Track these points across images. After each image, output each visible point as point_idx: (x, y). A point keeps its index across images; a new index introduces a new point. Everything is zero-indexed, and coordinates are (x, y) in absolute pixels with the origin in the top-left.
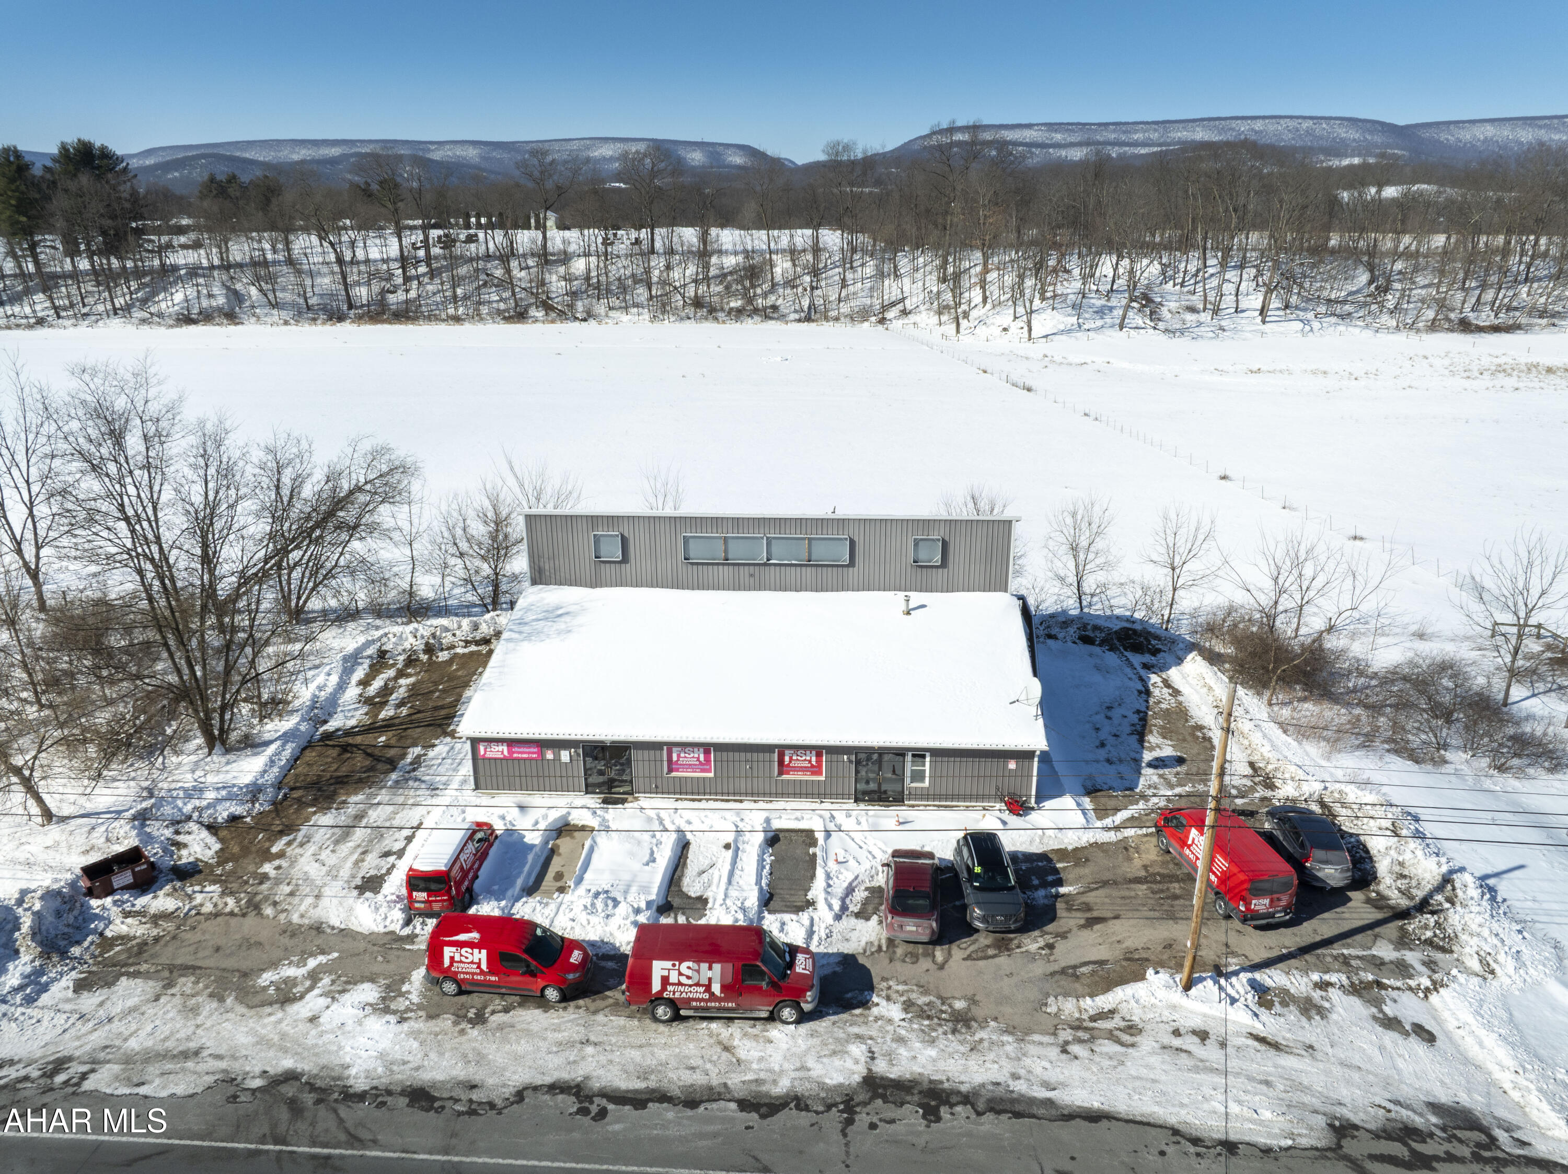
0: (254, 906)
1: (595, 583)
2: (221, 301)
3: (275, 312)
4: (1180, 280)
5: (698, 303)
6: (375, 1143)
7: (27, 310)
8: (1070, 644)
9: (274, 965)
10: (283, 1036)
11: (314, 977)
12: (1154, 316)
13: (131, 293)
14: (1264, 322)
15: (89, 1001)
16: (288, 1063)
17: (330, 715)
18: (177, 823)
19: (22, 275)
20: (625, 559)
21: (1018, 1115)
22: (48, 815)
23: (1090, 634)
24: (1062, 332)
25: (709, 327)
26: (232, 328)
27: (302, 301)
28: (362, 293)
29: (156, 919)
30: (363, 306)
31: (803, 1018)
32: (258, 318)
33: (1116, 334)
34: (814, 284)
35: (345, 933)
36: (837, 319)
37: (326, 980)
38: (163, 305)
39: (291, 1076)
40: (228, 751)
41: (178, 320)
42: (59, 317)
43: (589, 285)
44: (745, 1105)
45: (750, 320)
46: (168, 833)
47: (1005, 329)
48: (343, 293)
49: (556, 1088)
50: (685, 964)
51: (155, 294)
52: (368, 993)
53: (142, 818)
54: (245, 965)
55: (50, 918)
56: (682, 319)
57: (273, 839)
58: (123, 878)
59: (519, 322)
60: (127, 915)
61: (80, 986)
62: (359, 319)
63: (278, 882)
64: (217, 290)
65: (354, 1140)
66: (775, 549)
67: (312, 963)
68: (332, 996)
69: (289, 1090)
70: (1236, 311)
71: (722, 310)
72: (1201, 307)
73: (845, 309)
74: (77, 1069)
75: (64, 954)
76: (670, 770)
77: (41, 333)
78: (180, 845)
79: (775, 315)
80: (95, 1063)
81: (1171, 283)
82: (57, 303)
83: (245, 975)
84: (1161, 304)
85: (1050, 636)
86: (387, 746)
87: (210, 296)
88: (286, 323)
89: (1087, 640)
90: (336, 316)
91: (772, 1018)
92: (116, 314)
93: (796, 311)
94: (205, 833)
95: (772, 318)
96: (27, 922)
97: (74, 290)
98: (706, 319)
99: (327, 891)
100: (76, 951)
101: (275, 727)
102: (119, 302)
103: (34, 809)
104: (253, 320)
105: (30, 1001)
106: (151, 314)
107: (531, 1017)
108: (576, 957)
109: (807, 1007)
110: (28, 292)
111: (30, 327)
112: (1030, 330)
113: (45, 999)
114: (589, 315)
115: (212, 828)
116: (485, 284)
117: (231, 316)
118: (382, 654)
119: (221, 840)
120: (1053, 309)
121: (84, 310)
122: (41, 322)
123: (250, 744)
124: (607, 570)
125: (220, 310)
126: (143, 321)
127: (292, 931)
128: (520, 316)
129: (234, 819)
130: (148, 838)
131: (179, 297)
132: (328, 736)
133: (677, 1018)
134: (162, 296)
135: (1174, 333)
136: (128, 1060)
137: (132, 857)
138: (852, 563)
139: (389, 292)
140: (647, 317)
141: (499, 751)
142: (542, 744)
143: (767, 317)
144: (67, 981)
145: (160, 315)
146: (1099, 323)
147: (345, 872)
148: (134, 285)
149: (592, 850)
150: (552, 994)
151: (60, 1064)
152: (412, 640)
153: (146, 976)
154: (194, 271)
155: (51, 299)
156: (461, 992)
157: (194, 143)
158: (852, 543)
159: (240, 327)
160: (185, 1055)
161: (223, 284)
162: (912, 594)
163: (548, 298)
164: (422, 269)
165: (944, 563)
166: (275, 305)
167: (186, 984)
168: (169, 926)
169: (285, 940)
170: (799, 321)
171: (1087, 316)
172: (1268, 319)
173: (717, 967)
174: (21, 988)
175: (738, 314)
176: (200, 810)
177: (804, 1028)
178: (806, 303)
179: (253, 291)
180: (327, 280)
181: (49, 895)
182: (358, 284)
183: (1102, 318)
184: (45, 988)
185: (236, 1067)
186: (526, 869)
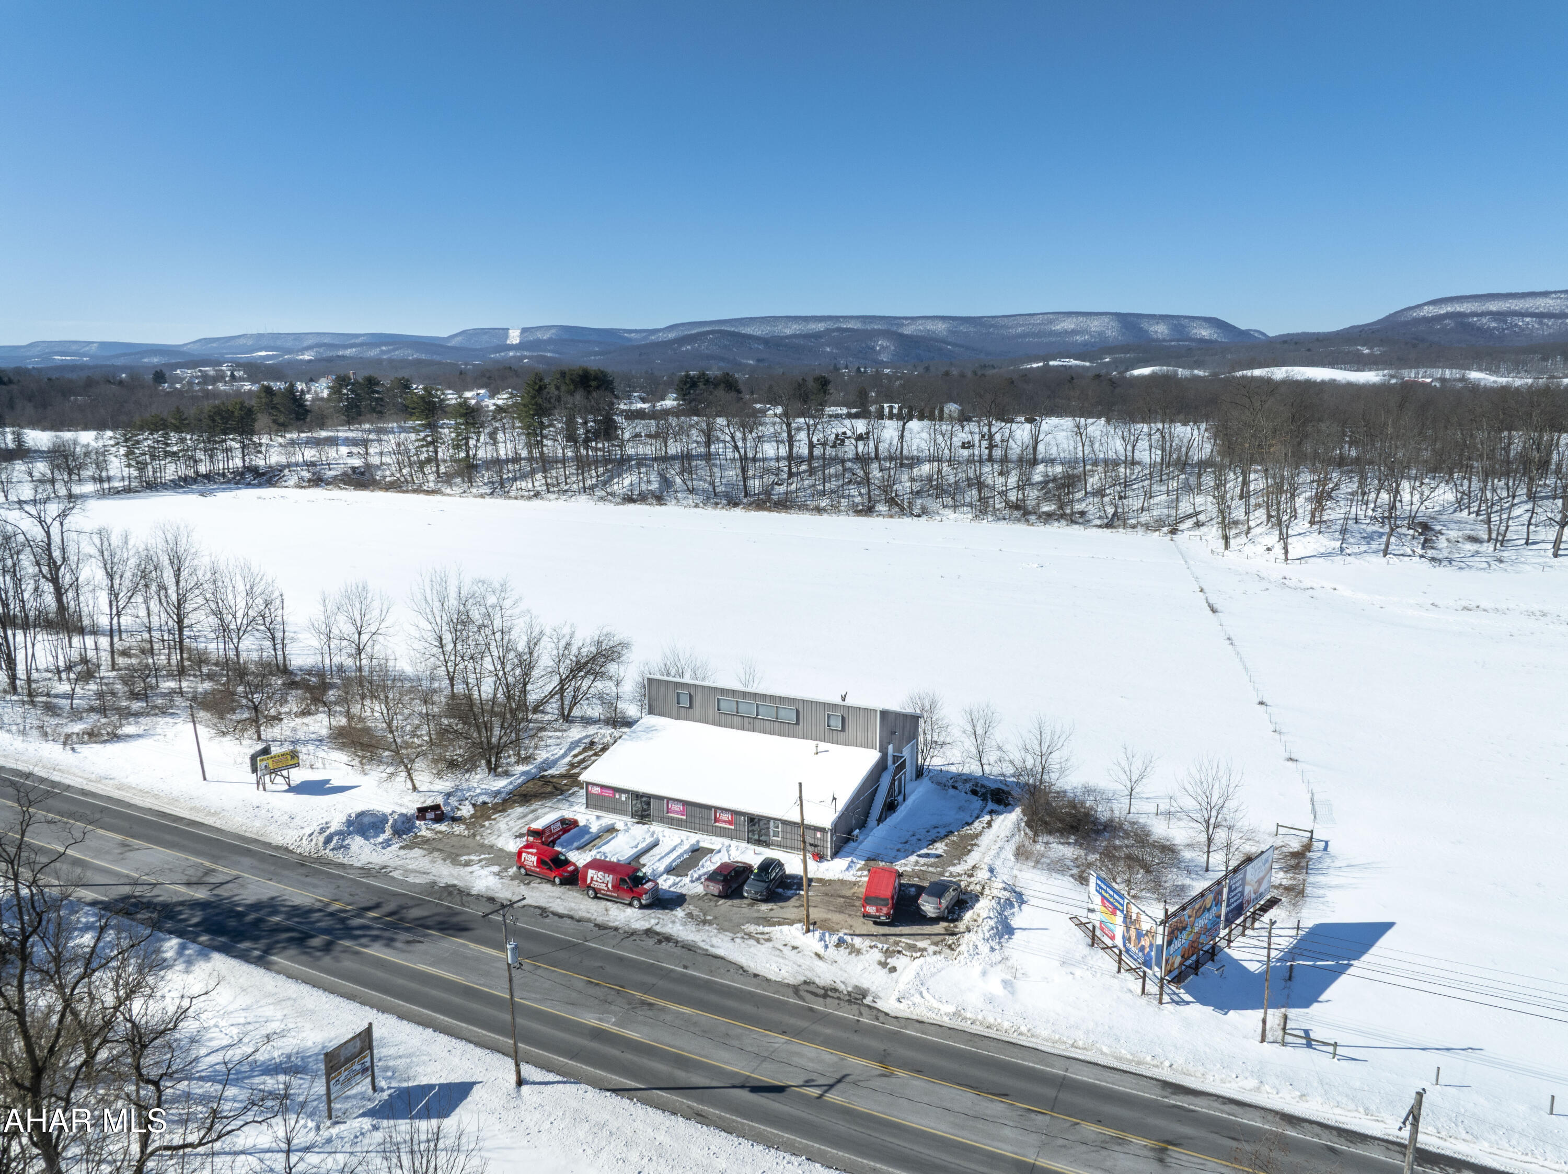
0: (474, 835)
1: (677, 717)
2: (654, 486)
3: (690, 496)
4: (1476, 509)
5: (1016, 506)
6: (468, 907)
7: (530, 485)
8: (963, 793)
9: (469, 854)
10: (459, 875)
11: (480, 861)
12: (1427, 544)
13: (598, 476)
14: (1556, 555)
15: (402, 852)
16: (455, 882)
17: (550, 768)
18: (461, 801)
19: (530, 459)
20: (691, 707)
21: (689, 950)
22: (415, 788)
23: (978, 789)
24: (1321, 555)
25: (1021, 527)
26: (658, 507)
27: (711, 489)
28: (755, 485)
29: (437, 833)
30: (755, 494)
31: (642, 907)
32: (678, 500)
33: (1379, 560)
34: (1123, 494)
35: (501, 850)
36: (1133, 527)
37: (484, 862)
38: (616, 487)
39: (454, 886)
40: (496, 776)
41: (624, 499)
42: (549, 492)
43: (931, 486)
44: (596, 925)
45: (1056, 524)
46: (456, 804)
47: (1269, 549)
48: (742, 483)
49: (536, 907)
50: (601, 873)
51: (611, 478)
52: (496, 869)
53: (449, 795)
54: (459, 853)
55: (400, 823)
56: (999, 519)
57: (494, 814)
58: (430, 815)
59: (866, 515)
60: (428, 829)
61: (401, 848)
62: (748, 506)
63: (488, 828)
64: (654, 478)
65: (463, 905)
66: (761, 710)
67: (483, 856)
68: (482, 867)
69: (451, 889)
70: (1527, 543)
71: (1035, 513)
72: (1486, 537)
73: (1145, 518)
74: (390, 869)
75: (400, 836)
76: (668, 812)
77: (536, 503)
78: (458, 809)
79: (1081, 520)
80: (396, 869)
81: (1466, 511)
82: (549, 481)
83: (458, 855)
84: (1440, 533)
85: (954, 787)
86: (565, 785)
87: (649, 482)
88: (697, 506)
89: (974, 792)
90: (733, 503)
91: (630, 905)
92: (585, 492)
93: (1100, 518)
94: (471, 806)
95: (1076, 523)
96: (391, 822)
97: (561, 471)
98: (1019, 520)
99: (504, 835)
100: (405, 837)
101: (522, 768)
102: (589, 483)
103: (409, 785)
104: (674, 501)
105: (383, 848)
106: (608, 493)
107: (547, 887)
108: (571, 868)
109: (644, 902)
110: (533, 472)
111: (530, 498)
112: (1286, 552)
113: (389, 849)
114: (924, 512)
115: (474, 805)
116: (850, 482)
117: (659, 499)
118: (592, 743)
119: (476, 811)
120: (1320, 533)
121: (566, 488)
122: (537, 495)
123: (507, 774)
124: (683, 711)
125: (653, 493)
126: (602, 498)
127: (482, 846)
128: (868, 510)
129: (485, 803)
130: (447, 803)
131: (627, 482)
132: (543, 777)
133: (596, 897)
134: (615, 480)
135: (1440, 561)
136: (406, 871)
137: (436, 807)
138: (798, 723)
139: (776, 484)
140: (970, 516)
141: (596, 790)
142: (615, 790)
143: (1073, 522)
144: (398, 846)
145: (612, 494)
146: (1363, 548)
147: (515, 830)
148: (601, 470)
149: (613, 838)
150: (557, 880)
151: (385, 867)
152: (609, 738)
153: (425, 849)
154: (641, 461)
155: (545, 478)
156: (527, 874)
157: (708, 320)
158: (797, 712)
159: (663, 507)
160: (424, 873)
161: (659, 473)
162: (820, 744)
163: (896, 495)
164: (804, 467)
165: (843, 729)
166: (691, 491)
167: (436, 854)
168: (440, 836)
169: (478, 848)
170: (1100, 526)
171: (1351, 540)
172: (1560, 552)
173: (611, 876)
174: (382, 843)
175: (1048, 517)
176: (472, 797)
177: (641, 911)
178: (1110, 511)
179: (678, 480)
180: (732, 473)
181: (402, 815)
182: (754, 477)
183: (1369, 543)
184: (390, 845)
185: (438, 880)
186: (582, 841)
